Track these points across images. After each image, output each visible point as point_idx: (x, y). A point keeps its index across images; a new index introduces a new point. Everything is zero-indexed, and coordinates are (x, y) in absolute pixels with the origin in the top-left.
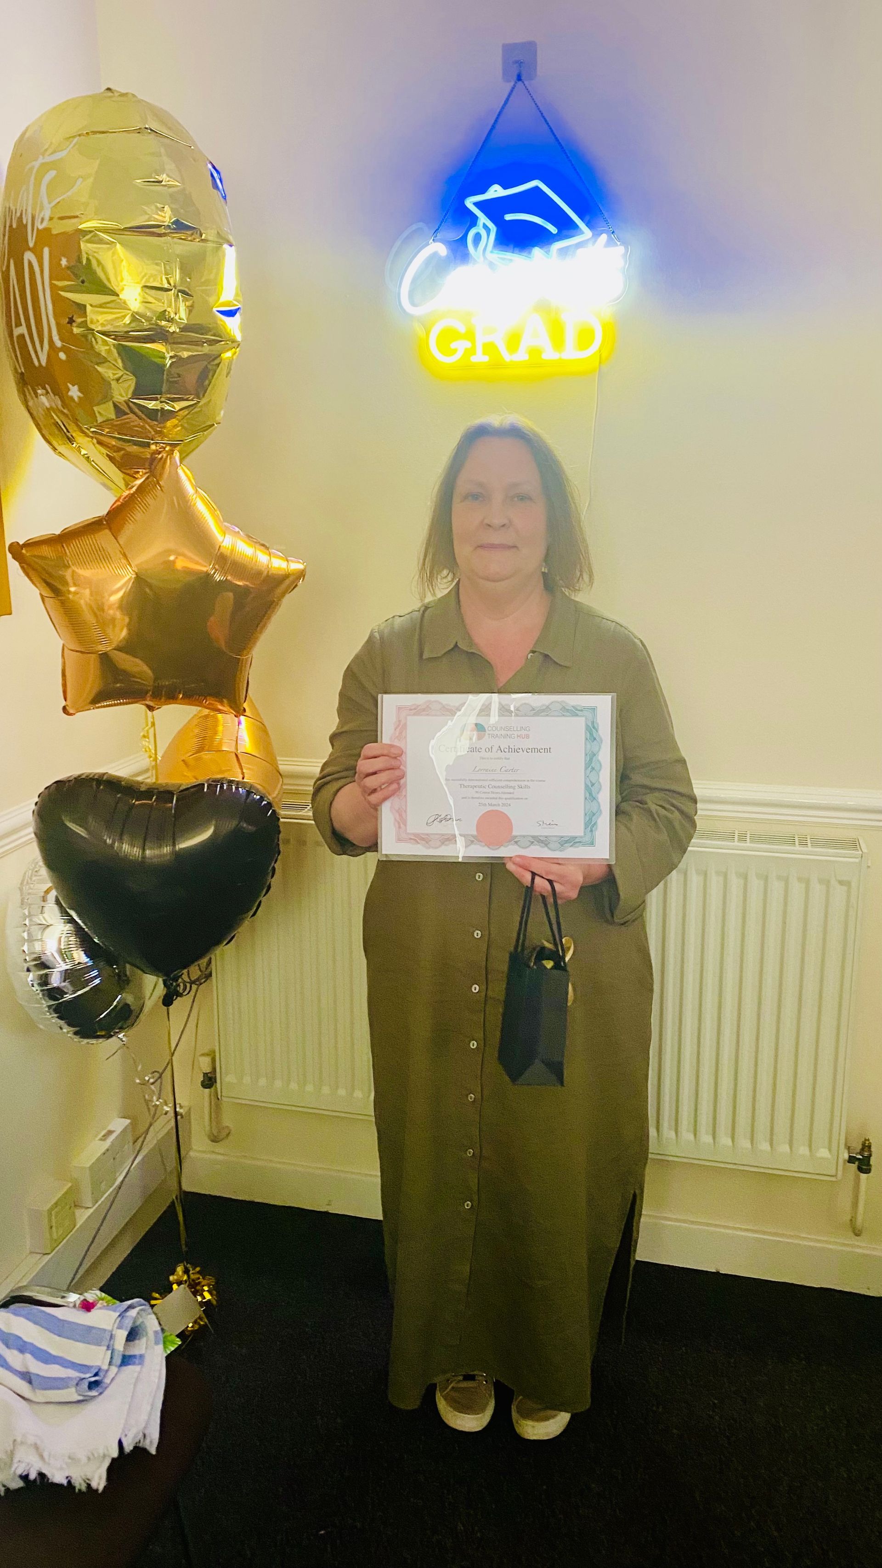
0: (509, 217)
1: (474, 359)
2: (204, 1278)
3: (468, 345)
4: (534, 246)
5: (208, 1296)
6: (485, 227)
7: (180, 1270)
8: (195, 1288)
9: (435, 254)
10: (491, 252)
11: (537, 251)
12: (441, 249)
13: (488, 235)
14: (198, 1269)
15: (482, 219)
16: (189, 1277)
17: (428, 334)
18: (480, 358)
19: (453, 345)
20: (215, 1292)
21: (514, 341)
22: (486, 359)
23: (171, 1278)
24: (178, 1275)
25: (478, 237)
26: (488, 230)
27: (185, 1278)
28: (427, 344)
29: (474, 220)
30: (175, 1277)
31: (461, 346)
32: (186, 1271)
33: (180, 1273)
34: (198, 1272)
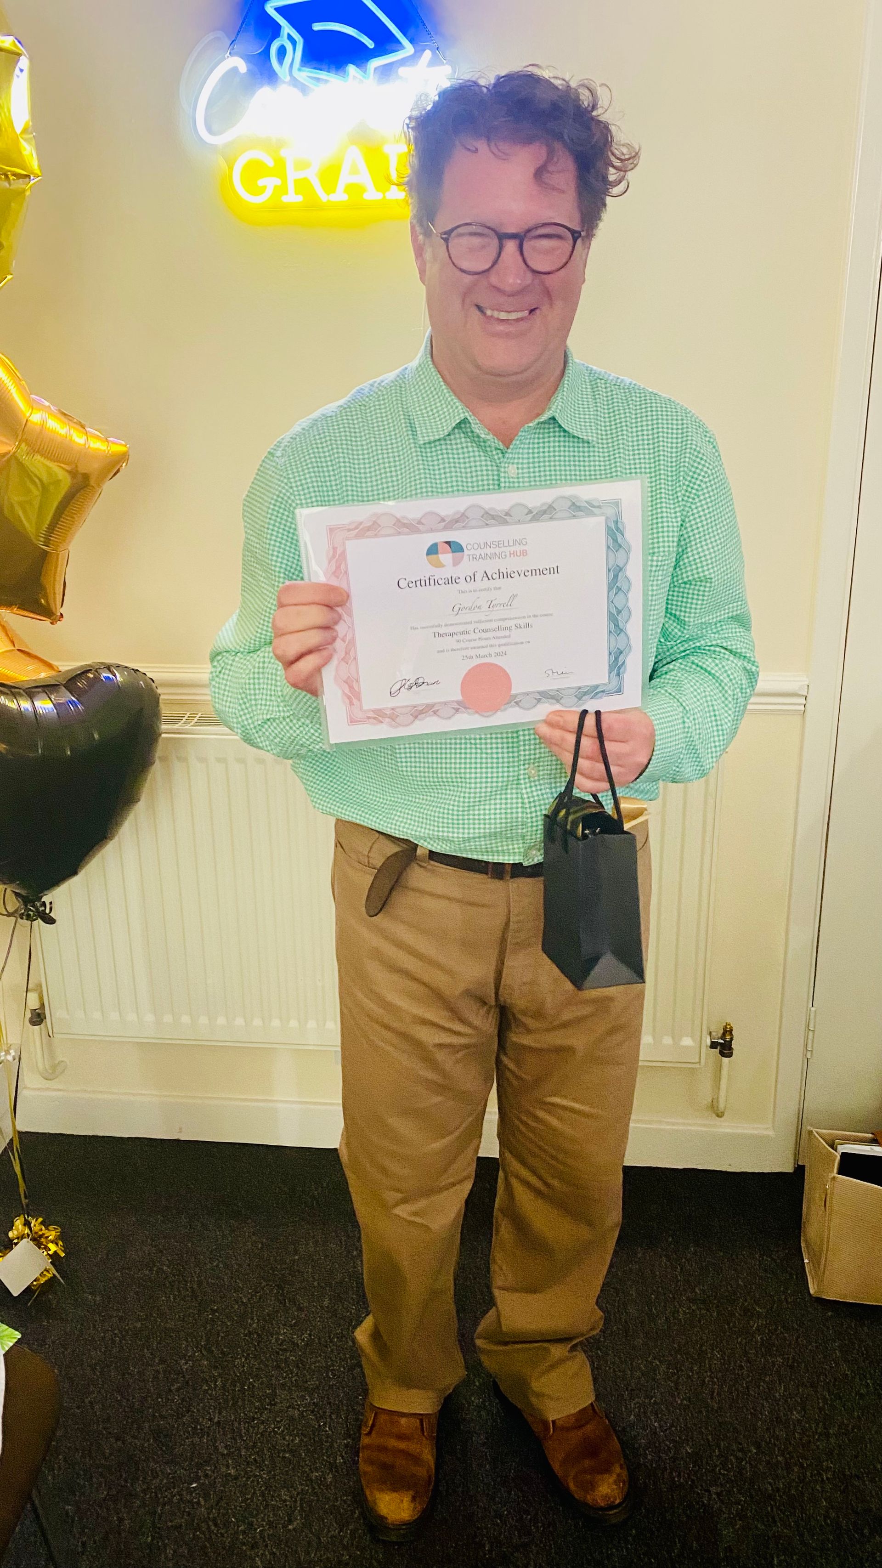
0: (317, 27)
1: (285, 199)
2: (47, 1229)
3: (277, 181)
4: (347, 63)
5: (53, 1248)
6: (290, 37)
7: (19, 1223)
8: (38, 1240)
9: (235, 70)
10: (299, 70)
11: (351, 69)
12: (242, 66)
13: (294, 50)
14: (40, 1220)
15: (287, 28)
16: (30, 1229)
17: (231, 168)
18: (292, 198)
19: (261, 182)
20: (61, 1243)
21: (330, 175)
22: (300, 199)
23: (11, 1234)
24: (18, 1230)
25: (282, 52)
26: (294, 43)
27: (27, 1231)
28: (231, 177)
29: (276, 30)
30: (15, 1232)
31: (270, 183)
32: (27, 1224)
33: (20, 1227)
34: (41, 1223)
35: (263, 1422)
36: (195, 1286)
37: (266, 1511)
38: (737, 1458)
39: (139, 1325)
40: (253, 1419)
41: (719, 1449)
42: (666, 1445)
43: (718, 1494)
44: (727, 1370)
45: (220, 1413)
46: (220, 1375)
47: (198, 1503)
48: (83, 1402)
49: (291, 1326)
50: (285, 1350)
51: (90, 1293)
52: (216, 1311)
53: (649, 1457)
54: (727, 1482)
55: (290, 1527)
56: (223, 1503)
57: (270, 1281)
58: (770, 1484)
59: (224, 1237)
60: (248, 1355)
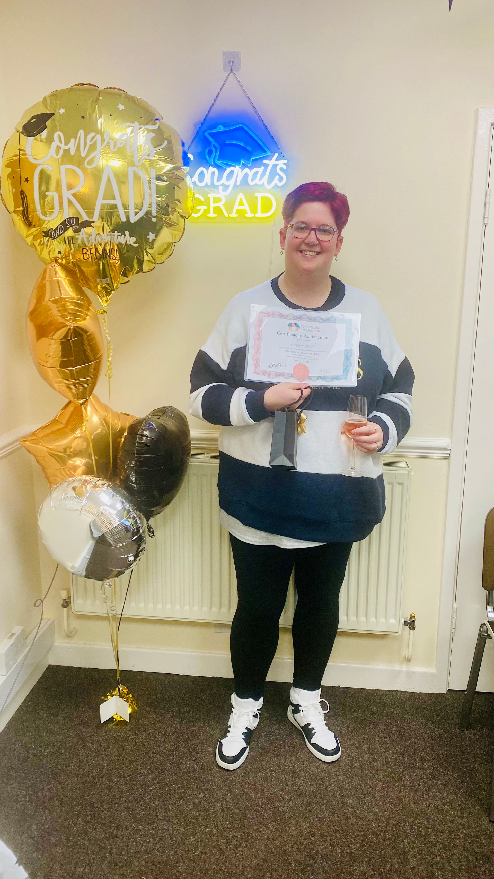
35: (180, 805)
36: (144, 741)
37: (184, 846)
38: (418, 827)
39: (116, 758)
40: (176, 803)
41: (409, 823)
42: (382, 820)
43: (408, 843)
44: (413, 786)
45: (159, 800)
46: (158, 783)
47: (149, 841)
48: (90, 794)
49: (193, 761)
50: (190, 772)
51: (91, 743)
52: (155, 753)
53: (374, 825)
54: (413, 837)
55: (196, 853)
56: (162, 842)
57: (182, 739)
58: (434, 839)
59: (158, 718)
60: (172, 773)
